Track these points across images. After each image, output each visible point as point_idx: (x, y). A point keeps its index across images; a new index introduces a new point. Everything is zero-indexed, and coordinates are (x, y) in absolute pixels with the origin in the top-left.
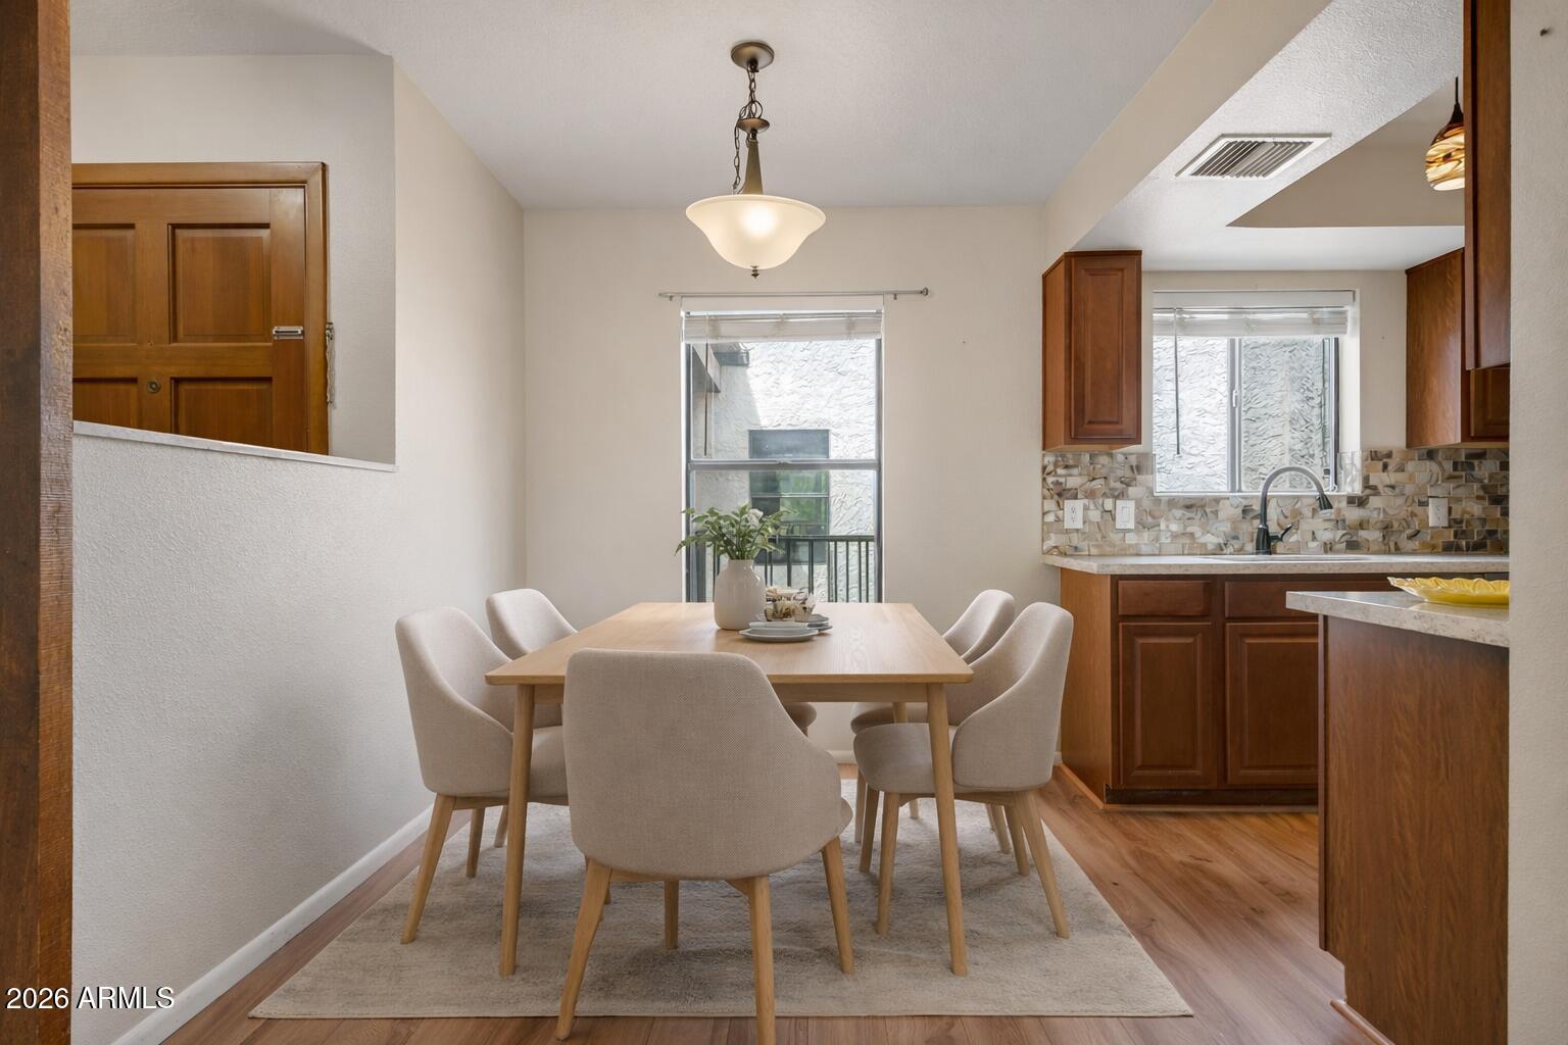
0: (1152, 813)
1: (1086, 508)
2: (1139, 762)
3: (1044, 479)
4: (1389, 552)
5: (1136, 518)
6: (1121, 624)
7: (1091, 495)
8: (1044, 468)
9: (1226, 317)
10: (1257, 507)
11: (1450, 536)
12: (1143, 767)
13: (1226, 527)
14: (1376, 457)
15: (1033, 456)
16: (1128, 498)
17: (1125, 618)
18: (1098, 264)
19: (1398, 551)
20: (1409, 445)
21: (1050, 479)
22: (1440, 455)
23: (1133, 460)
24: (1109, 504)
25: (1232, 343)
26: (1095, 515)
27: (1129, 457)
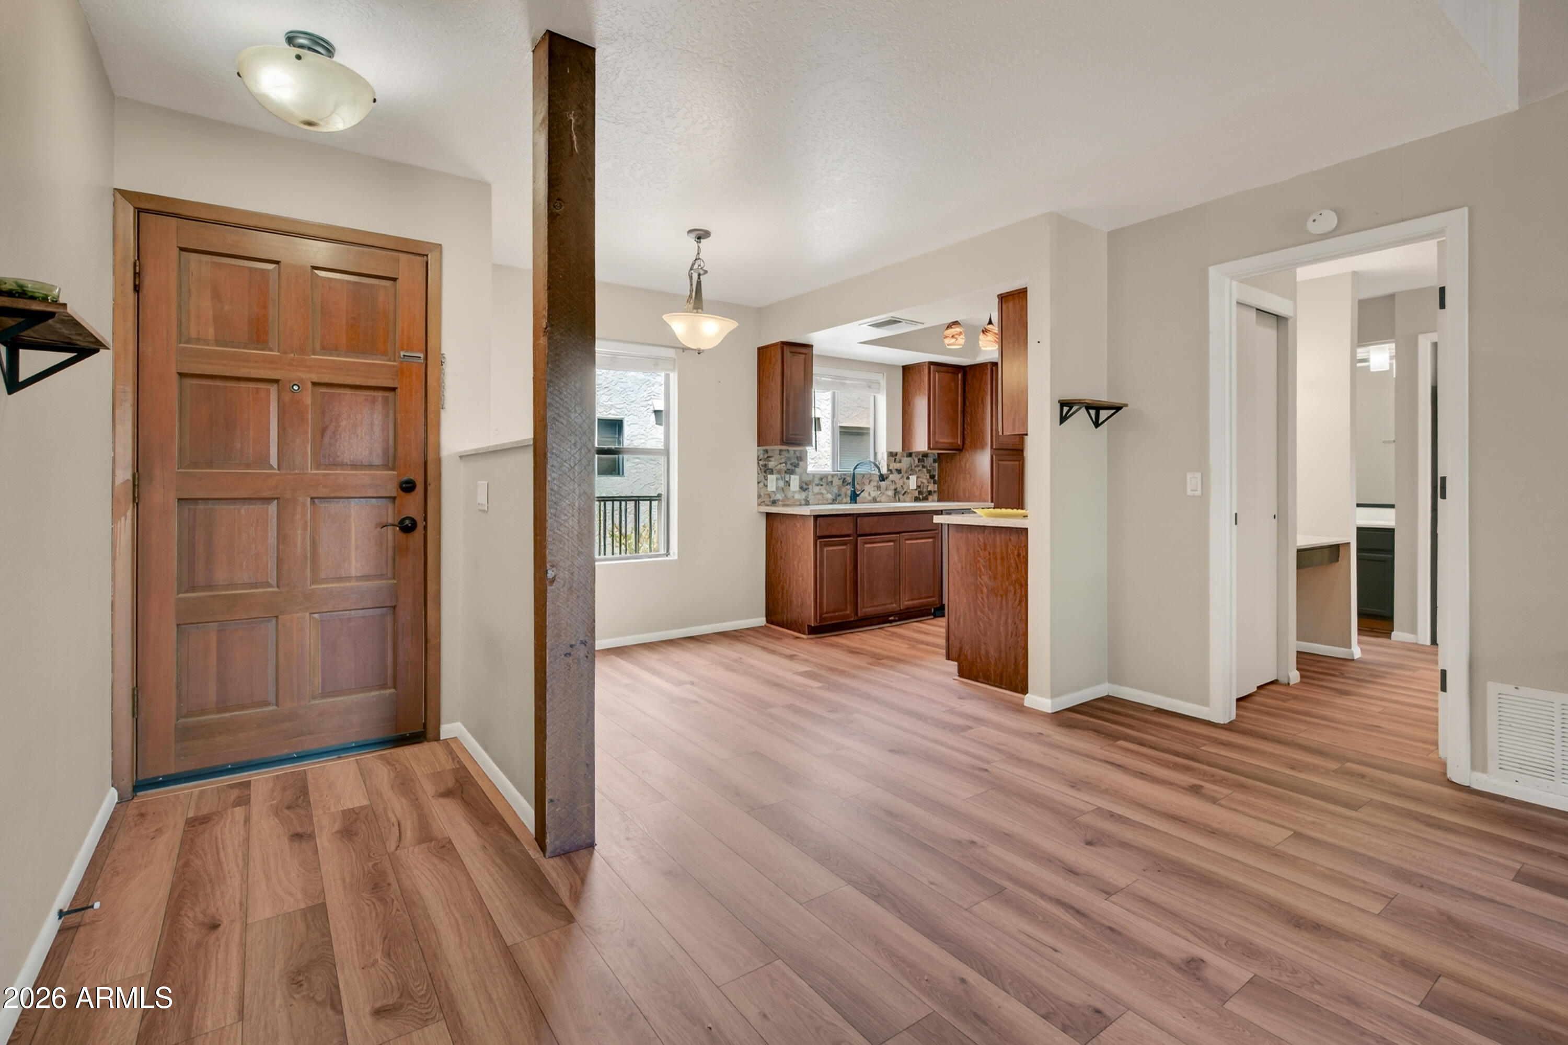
0: (825, 637)
1: (777, 479)
2: (825, 611)
3: (758, 463)
4: (895, 501)
5: (799, 485)
6: (818, 541)
7: (779, 472)
8: (758, 457)
9: (830, 380)
10: (849, 480)
11: (916, 494)
12: (827, 613)
13: (835, 490)
14: (892, 455)
15: (751, 450)
16: (795, 474)
17: (820, 537)
18: (795, 349)
19: (899, 501)
20: (903, 450)
21: (761, 463)
22: (913, 455)
23: (798, 453)
24: (787, 477)
25: (834, 393)
26: (781, 484)
27: (797, 452)
